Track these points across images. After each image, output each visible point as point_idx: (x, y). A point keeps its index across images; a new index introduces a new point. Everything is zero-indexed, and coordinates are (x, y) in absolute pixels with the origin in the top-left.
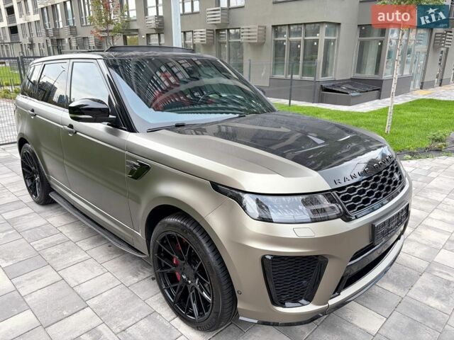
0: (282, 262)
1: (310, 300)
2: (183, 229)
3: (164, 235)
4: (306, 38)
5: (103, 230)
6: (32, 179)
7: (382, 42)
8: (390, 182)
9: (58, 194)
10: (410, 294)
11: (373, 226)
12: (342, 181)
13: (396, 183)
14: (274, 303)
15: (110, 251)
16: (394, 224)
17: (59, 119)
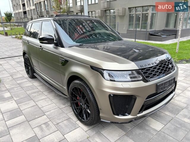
0: (117, 97)
1: (129, 114)
2: (80, 85)
3: (73, 87)
4: (143, 13)
5: (52, 87)
6: (28, 68)
7: (177, 14)
8: (167, 68)
9: (37, 74)
10: (177, 116)
11: (157, 85)
12: (144, 66)
13: (170, 68)
14: (114, 114)
15: (55, 96)
16: (168, 85)
17: (37, 44)
